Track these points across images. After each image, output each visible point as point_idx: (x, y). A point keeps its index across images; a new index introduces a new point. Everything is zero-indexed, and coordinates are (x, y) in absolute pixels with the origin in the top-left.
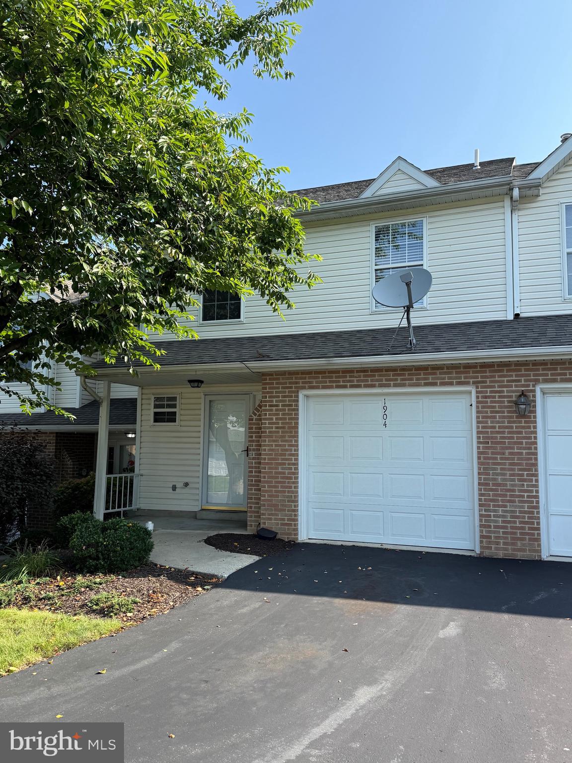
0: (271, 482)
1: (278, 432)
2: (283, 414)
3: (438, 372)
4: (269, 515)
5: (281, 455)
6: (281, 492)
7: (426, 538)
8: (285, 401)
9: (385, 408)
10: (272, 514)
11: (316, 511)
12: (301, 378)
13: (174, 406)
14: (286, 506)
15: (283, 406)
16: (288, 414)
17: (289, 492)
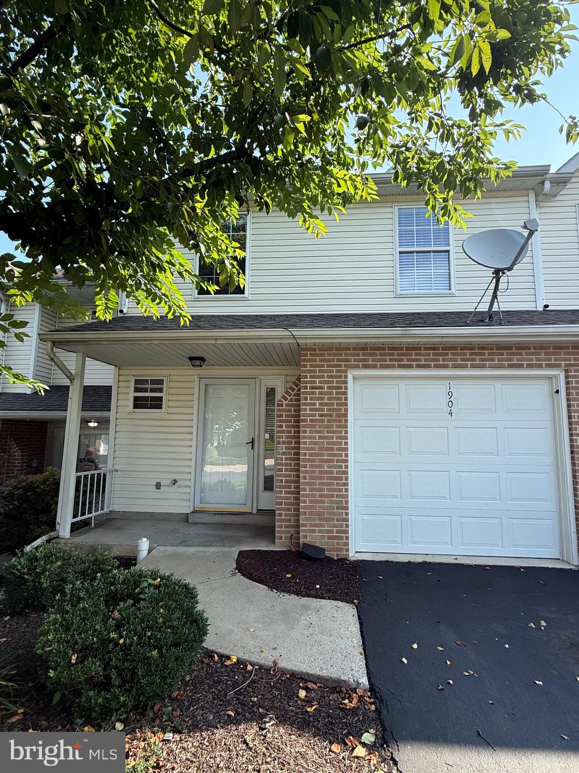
0: (314, 484)
1: (323, 421)
2: (330, 399)
3: (524, 352)
4: (312, 526)
5: (327, 449)
6: (327, 496)
7: (502, 547)
8: (332, 382)
9: (450, 394)
10: (316, 525)
11: (365, 517)
12: (353, 355)
13: (161, 390)
14: (334, 514)
15: (329, 388)
16: (337, 399)
17: (338, 496)
